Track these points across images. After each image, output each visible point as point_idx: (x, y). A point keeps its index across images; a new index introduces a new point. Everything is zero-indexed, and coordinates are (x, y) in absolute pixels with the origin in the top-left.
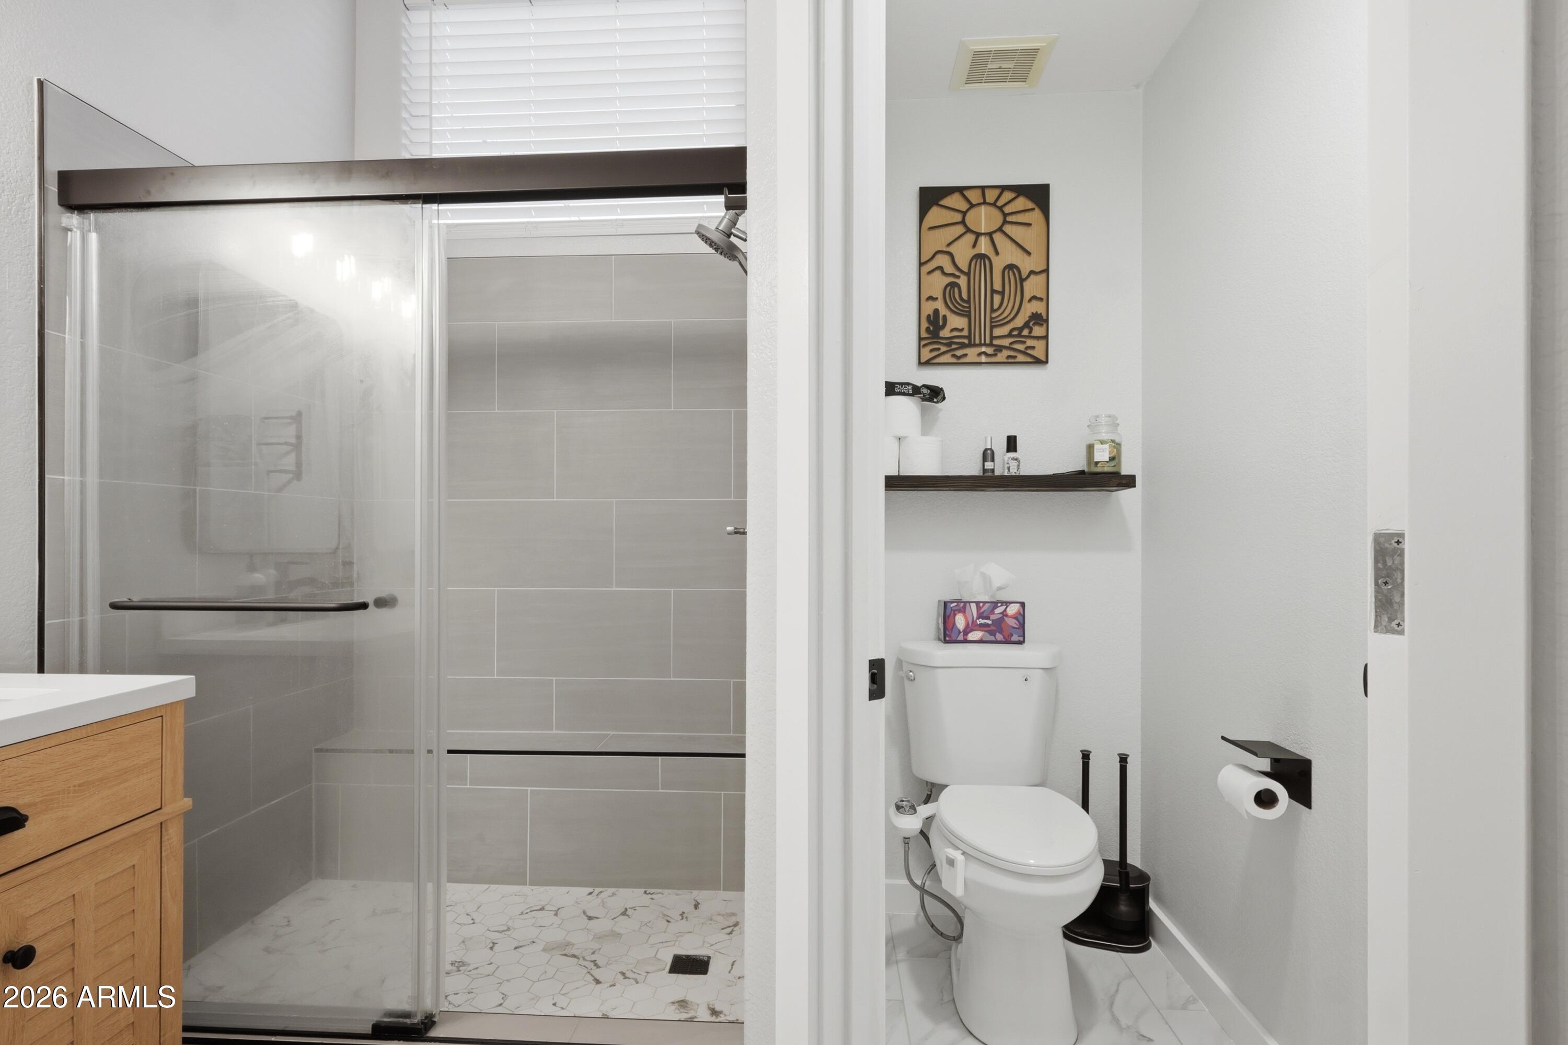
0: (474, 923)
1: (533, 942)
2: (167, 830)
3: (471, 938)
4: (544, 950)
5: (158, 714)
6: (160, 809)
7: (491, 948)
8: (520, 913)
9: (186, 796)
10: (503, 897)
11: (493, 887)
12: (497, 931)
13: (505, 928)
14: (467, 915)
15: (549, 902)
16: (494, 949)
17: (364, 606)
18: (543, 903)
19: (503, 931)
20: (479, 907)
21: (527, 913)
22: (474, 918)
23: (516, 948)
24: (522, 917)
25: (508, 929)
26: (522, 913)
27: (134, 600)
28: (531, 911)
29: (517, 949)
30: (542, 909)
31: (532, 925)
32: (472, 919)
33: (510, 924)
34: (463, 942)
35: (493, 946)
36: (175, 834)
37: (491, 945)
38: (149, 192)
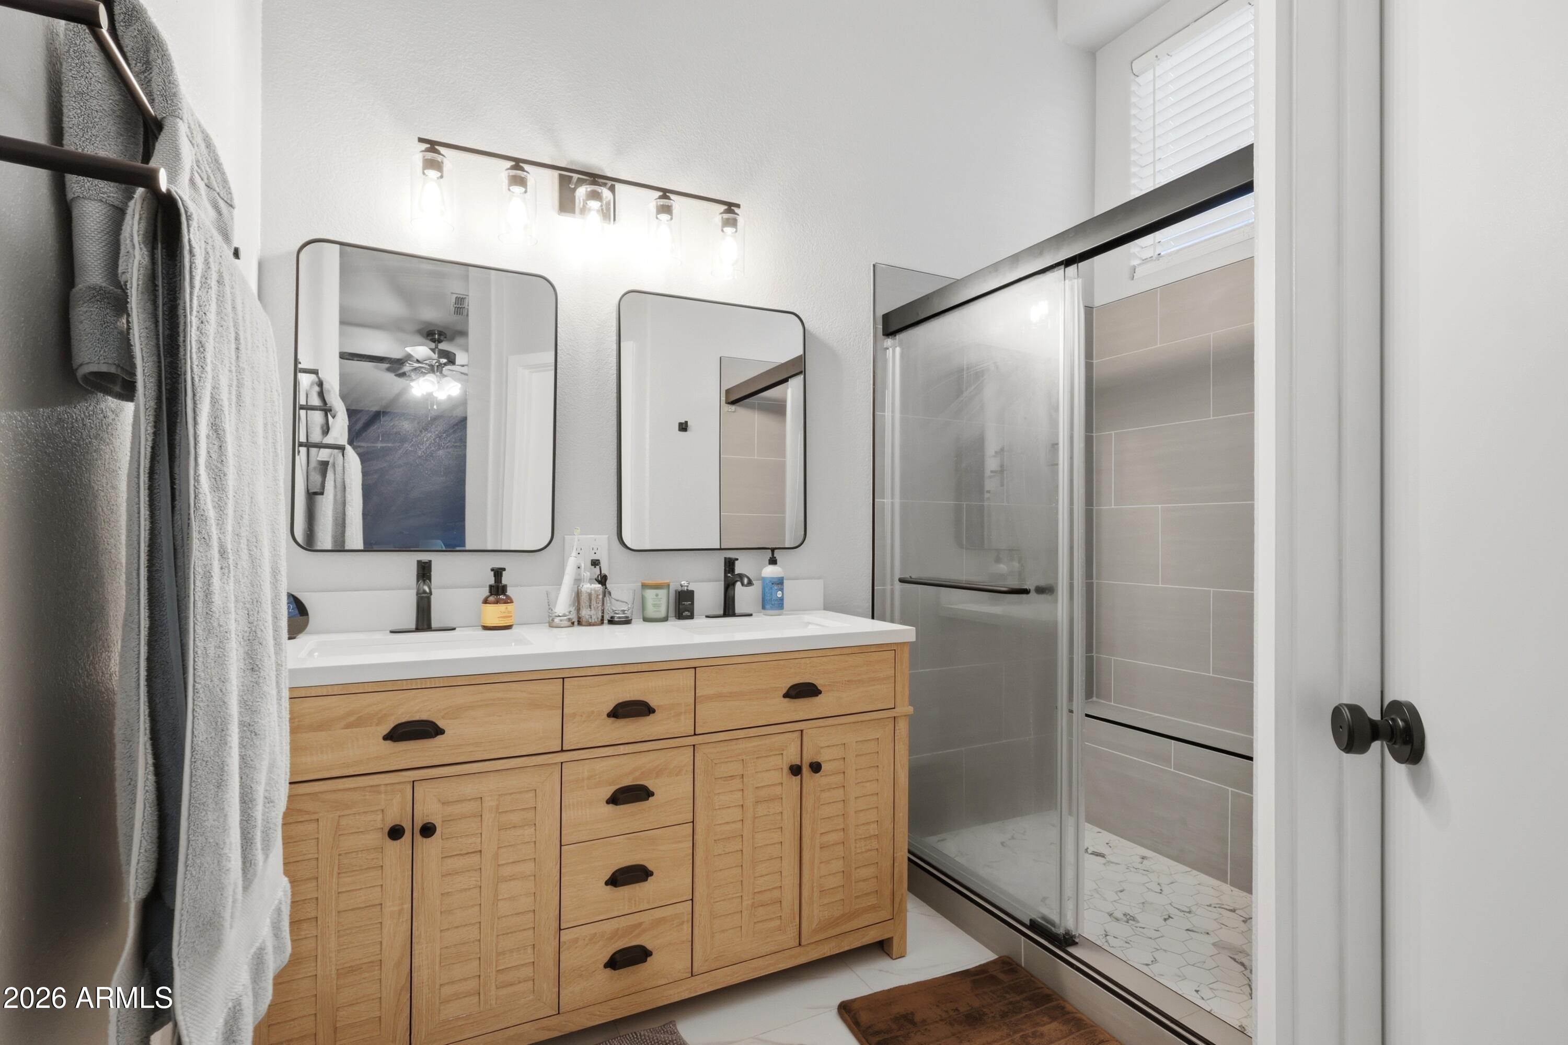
0: (1161, 893)
1: (1208, 933)
2: (898, 723)
3: (1152, 903)
4: (1214, 944)
5: (893, 648)
6: (894, 708)
7: (1165, 920)
8: (1208, 904)
9: (910, 705)
10: (1199, 884)
11: (1195, 872)
12: (1179, 909)
13: (1188, 910)
14: (1159, 884)
15: (1245, 908)
16: (1167, 922)
17: (1026, 592)
18: (1236, 906)
19: (1183, 911)
20: (1172, 883)
21: (1215, 907)
22: (1163, 889)
23: (1187, 930)
24: (1209, 908)
25: (1190, 912)
26: (1210, 906)
27: (913, 577)
28: (1219, 907)
29: (1189, 932)
30: (1234, 911)
31: (1215, 920)
32: (1161, 890)
33: (1194, 909)
34: (1143, 903)
35: (1168, 919)
36: (903, 727)
37: (1167, 917)
38: (918, 314)
